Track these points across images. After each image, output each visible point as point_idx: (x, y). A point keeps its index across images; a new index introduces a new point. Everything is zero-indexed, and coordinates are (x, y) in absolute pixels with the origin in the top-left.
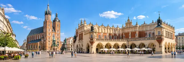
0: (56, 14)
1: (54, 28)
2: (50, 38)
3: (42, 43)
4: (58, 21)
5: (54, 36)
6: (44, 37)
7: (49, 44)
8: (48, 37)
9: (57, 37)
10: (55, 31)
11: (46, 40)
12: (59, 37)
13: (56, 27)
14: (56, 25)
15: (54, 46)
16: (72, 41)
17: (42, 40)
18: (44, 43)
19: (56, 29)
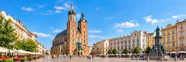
0: (82, 14)
1: (79, 29)
2: (74, 40)
3: (65, 46)
4: (84, 21)
5: (79, 38)
6: (67, 40)
7: (72, 48)
8: (72, 38)
9: (83, 39)
10: (80, 32)
11: (69, 42)
12: (86, 40)
13: (82, 28)
14: (82, 26)
15: (79, 49)
16: (107, 44)
17: (65, 43)
18: (67, 46)
19: (82, 30)
